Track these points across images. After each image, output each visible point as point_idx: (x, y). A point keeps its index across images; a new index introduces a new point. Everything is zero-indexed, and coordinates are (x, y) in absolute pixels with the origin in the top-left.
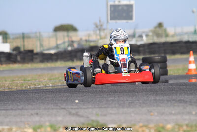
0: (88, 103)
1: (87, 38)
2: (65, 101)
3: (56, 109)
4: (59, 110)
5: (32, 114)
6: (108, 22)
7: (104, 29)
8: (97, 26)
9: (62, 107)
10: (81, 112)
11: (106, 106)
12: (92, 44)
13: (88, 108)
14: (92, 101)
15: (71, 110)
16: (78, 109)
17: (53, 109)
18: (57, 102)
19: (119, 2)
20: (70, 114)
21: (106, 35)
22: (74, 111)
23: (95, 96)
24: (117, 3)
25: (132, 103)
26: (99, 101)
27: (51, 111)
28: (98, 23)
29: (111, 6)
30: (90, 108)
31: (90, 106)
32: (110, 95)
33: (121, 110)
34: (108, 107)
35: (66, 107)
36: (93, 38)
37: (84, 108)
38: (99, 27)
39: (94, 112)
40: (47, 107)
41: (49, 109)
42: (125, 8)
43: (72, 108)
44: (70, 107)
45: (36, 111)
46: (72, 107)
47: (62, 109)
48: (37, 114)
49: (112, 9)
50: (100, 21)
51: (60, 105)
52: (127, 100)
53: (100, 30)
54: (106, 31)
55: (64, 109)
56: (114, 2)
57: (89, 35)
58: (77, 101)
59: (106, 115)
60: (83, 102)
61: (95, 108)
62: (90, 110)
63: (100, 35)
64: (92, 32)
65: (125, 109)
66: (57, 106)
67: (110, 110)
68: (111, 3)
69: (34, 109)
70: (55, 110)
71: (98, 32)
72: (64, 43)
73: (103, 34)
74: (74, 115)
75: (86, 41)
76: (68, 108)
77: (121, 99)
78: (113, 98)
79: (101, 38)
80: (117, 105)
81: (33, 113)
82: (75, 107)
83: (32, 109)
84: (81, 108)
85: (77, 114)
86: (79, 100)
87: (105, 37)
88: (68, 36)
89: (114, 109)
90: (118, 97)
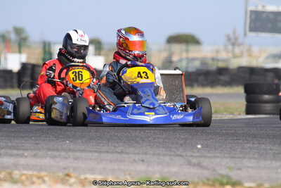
0: (216, 149)
1: (214, 55)
2: (181, 145)
3: (170, 155)
4: (173, 158)
5: (134, 160)
6: (245, 34)
7: (239, 45)
8: (229, 39)
9: (179, 153)
10: (205, 162)
11: (241, 155)
12: (221, 65)
14: (221, 146)
15: (190, 158)
16: (200, 157)
17: (165, 155)
18: (170, 146)
19: (264, 6)
20: (190, 164)
21: (242, 53)
22: (194, 161)
23: (226, 140)
24: (260, 8)
25: (278, 154)
26: (231, 148)
27: (162, 158)
28: (232, 36)
29: (252, 12)
30: (218, 157)
31: (218, 155)
32: (246, 140)
33: (263, 163)
34: (244, 158)
35: (184, 154)
36: (223, 55)
37: (210, 157)
38: (233, 41)
39: (223, 163)
40: (157, 152)
41: (159, 154)
42: (271, 16)
43: (192, 156)
44: (189, 154)
45: (141, 157)
46: (193, 154)
47: (178, 155)
48: (143, 161)
49: (253, 16)
50: (234, 33)
51: (175, 150)
52: (271, 149)
53: (234, 44)
54: (241, 48)
55: (181, 156)
56: (256, 6)
57: (218, 52)
58: (199, 146)
59: (240, 169)
60: (207, 147)
61: (224, 157)
62: (218, 160)
63: (233, 52)
64: (222, 48)
65: (269, 162)
66: (171, 151)
67: (246, 162)
68: (252, 8)
69: (139, 154)
70: (168, 158)
71: (230, 47)
73: (237, 50)
74: (194, 165)
75: (213, 59)
76: (187, 156)
77: (263, 146)
78: (251, 145)
79: (235, 57)
80: (256, 156)
81: (137, 159)
82: (196, 154)
83: (135, 154)
84: (205, 157)
85: (199, 165)
86: (202, 145)
87: (241, 56)
88: (187, 51)
89: (252, 161)
90: (259, 144)
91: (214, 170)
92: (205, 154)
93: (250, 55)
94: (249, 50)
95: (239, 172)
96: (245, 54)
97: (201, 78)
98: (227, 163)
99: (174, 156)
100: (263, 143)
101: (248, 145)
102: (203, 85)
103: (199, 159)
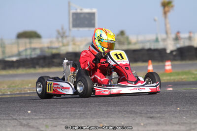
0: (41, 113)
1: (49, 45)
2: (17, 111)
3: (7, 119)
4: (10, 121)
6: (70, 30)
7: (66, 37)
8: (59, 33)
9: (15, 117)
10: (32, 123)
11: (58, 116)
12: (54, 51)
13: (40, 119)
14: (45, 111)
15: (22, 121)
16: (29, 119)
17: (4, 119)
18: (9, 112)
19: (81, 10)
20: (21, 124)
22: (24, 122)
23: (48, 106)
24: (79, 11)
25: (83, 114)
26: (51, 112)
28: (61, 31)
29: (74, 14)
30: (41, 118)
31: (42, 117)
32: (63, 105)
34: (60, 118)
35: (18, 118)
36: (56, 45)
38: (62, 35)
39: (45, 123)
42: (87, 16)
43: (23, 119)
44: (21, 118)
47: (14, 119)
49: (74, 17)
50: (62, 29)
51: (12, 115)
52: (79, 111)
53: (62, 37)
55: (16, 119)
56: (76, 9)
57: (51, 42)
58: (29, 112)
59: (56, 126)
60: (35, 112)
61: (46, 118)
62: (41, 121)
63: (63, 43)
64: (54, 39)
65: (76, 120)
66: (9, 116)
67: (61, 121)
68: (74, 11)
70: (6, 121)
71: (60, 39)
72: (26, 50)
73: (65, 41)
74: (24, 125)
75: (48, 48)
77: (74, 109)
78: (66, 109)
79: (64, 45)
80: (68, 116)
82: (26, 118)
84: (32, 119)
85: (28, 125)
86: (31, 111)
87: (68, 45)
88: (30, 43)
89: (65, 120)
90: (71, 107)
91: (38, 128)
92: (33, 117)
93: (74, 44)
94: (73, 40)
95: (55, 128)
96: (71, 43)
97: (41, 62)
98: (47, 123)
99: (11, 120)
100: (74, 107)
101: (64, 109)
102: (43, 67)
103: (28, 121)
